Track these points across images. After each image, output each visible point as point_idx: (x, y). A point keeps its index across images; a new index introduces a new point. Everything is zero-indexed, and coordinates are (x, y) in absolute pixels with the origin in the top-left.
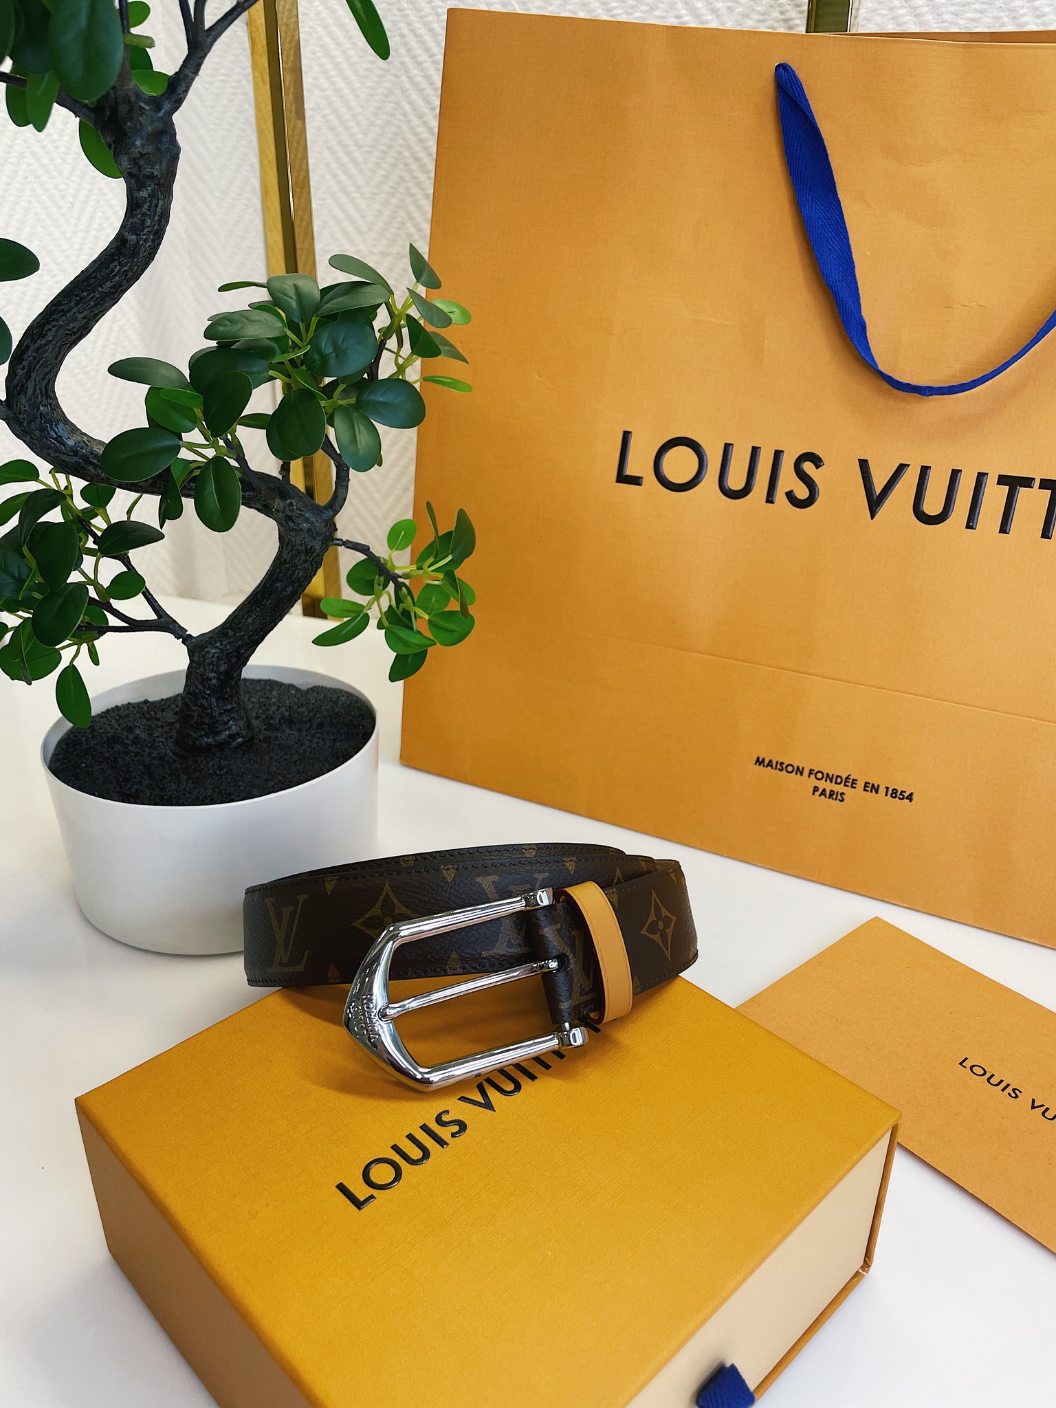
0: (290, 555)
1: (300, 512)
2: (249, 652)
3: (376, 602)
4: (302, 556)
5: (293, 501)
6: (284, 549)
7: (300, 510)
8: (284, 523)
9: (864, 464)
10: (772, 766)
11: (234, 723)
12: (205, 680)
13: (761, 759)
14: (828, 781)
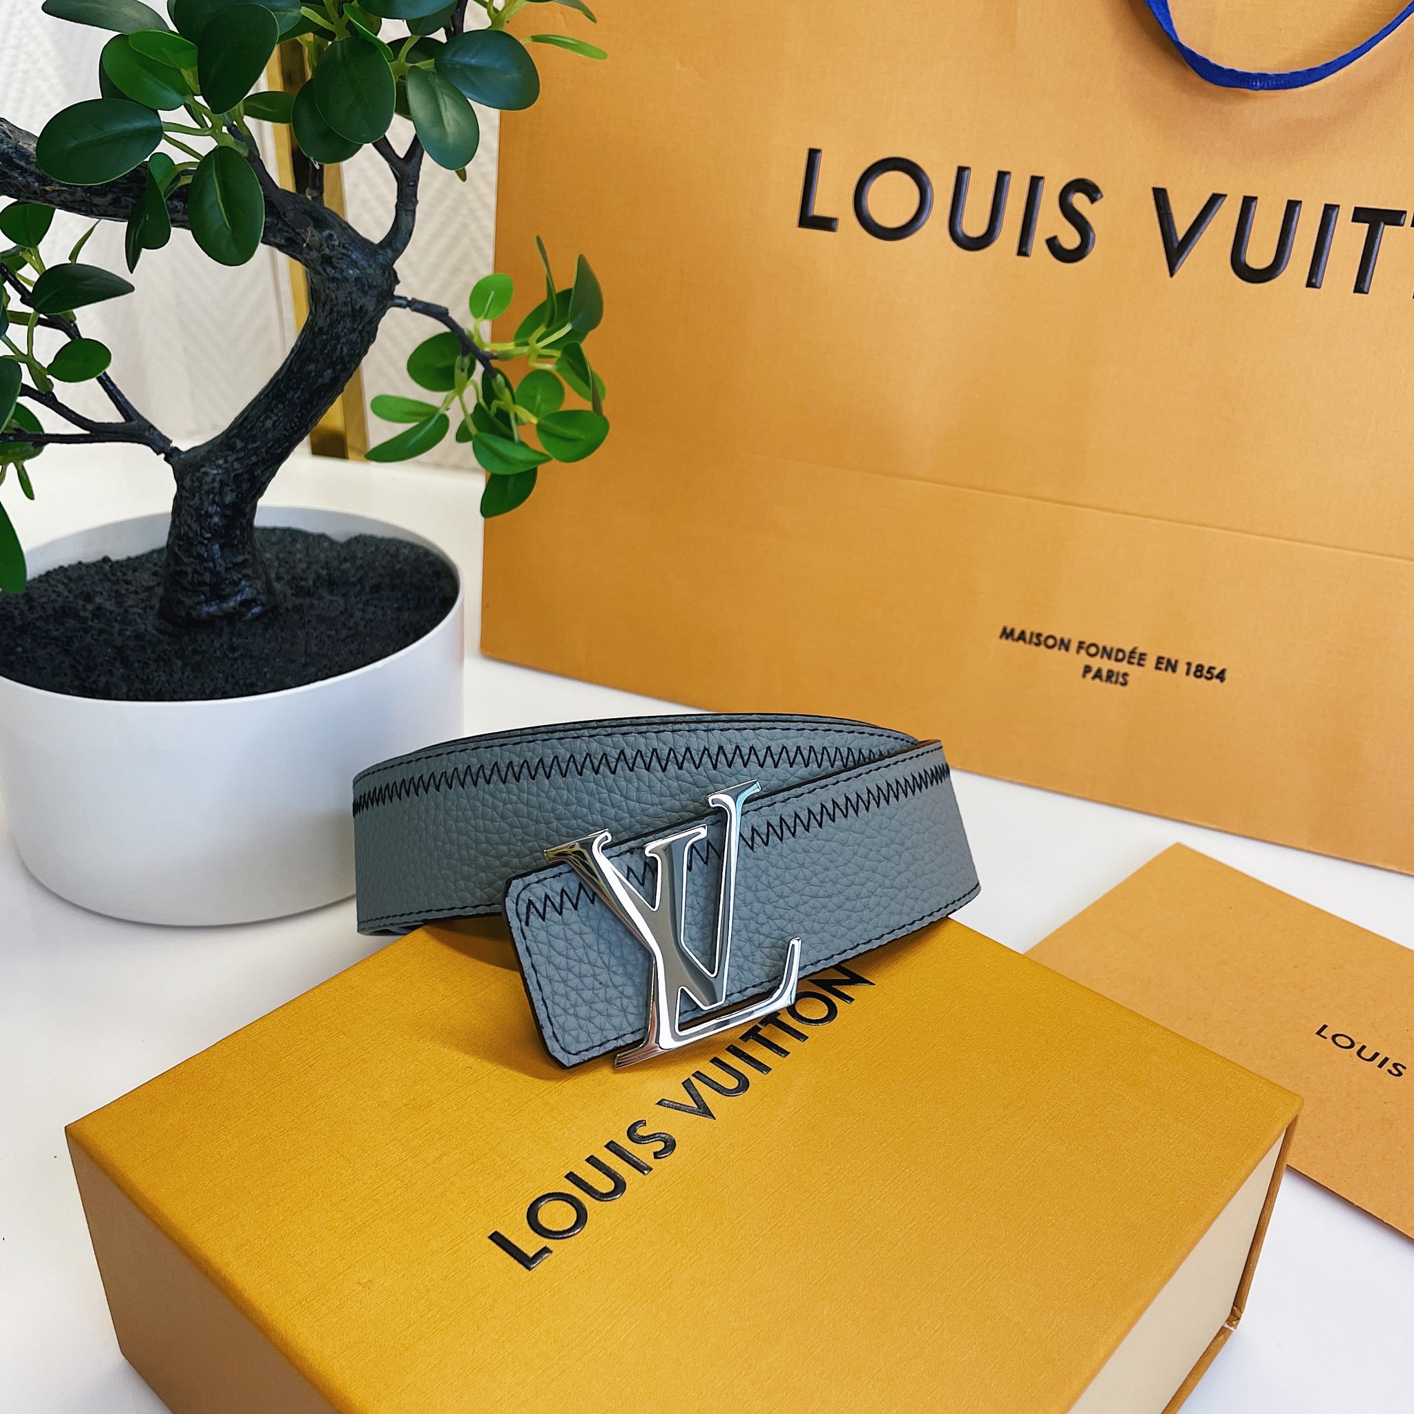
0: (328, 320)
1: (344, 251)
2: (267, 475)
3: (457, 398)
4: (348, 322)
5: (333, 232)
6: (320, 311)
7: (344, 247)
8: (319, 268)
9: (1160, 196)
10: (1024, 640)
11: (248, 584)
12: (204, 517)
13: (1008, 630)
14: (1105, 657)
